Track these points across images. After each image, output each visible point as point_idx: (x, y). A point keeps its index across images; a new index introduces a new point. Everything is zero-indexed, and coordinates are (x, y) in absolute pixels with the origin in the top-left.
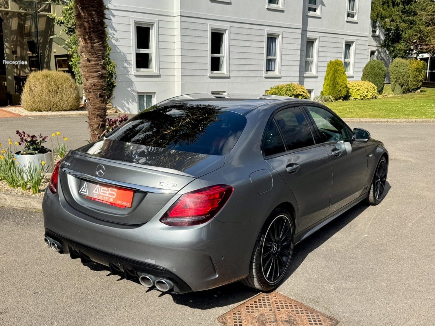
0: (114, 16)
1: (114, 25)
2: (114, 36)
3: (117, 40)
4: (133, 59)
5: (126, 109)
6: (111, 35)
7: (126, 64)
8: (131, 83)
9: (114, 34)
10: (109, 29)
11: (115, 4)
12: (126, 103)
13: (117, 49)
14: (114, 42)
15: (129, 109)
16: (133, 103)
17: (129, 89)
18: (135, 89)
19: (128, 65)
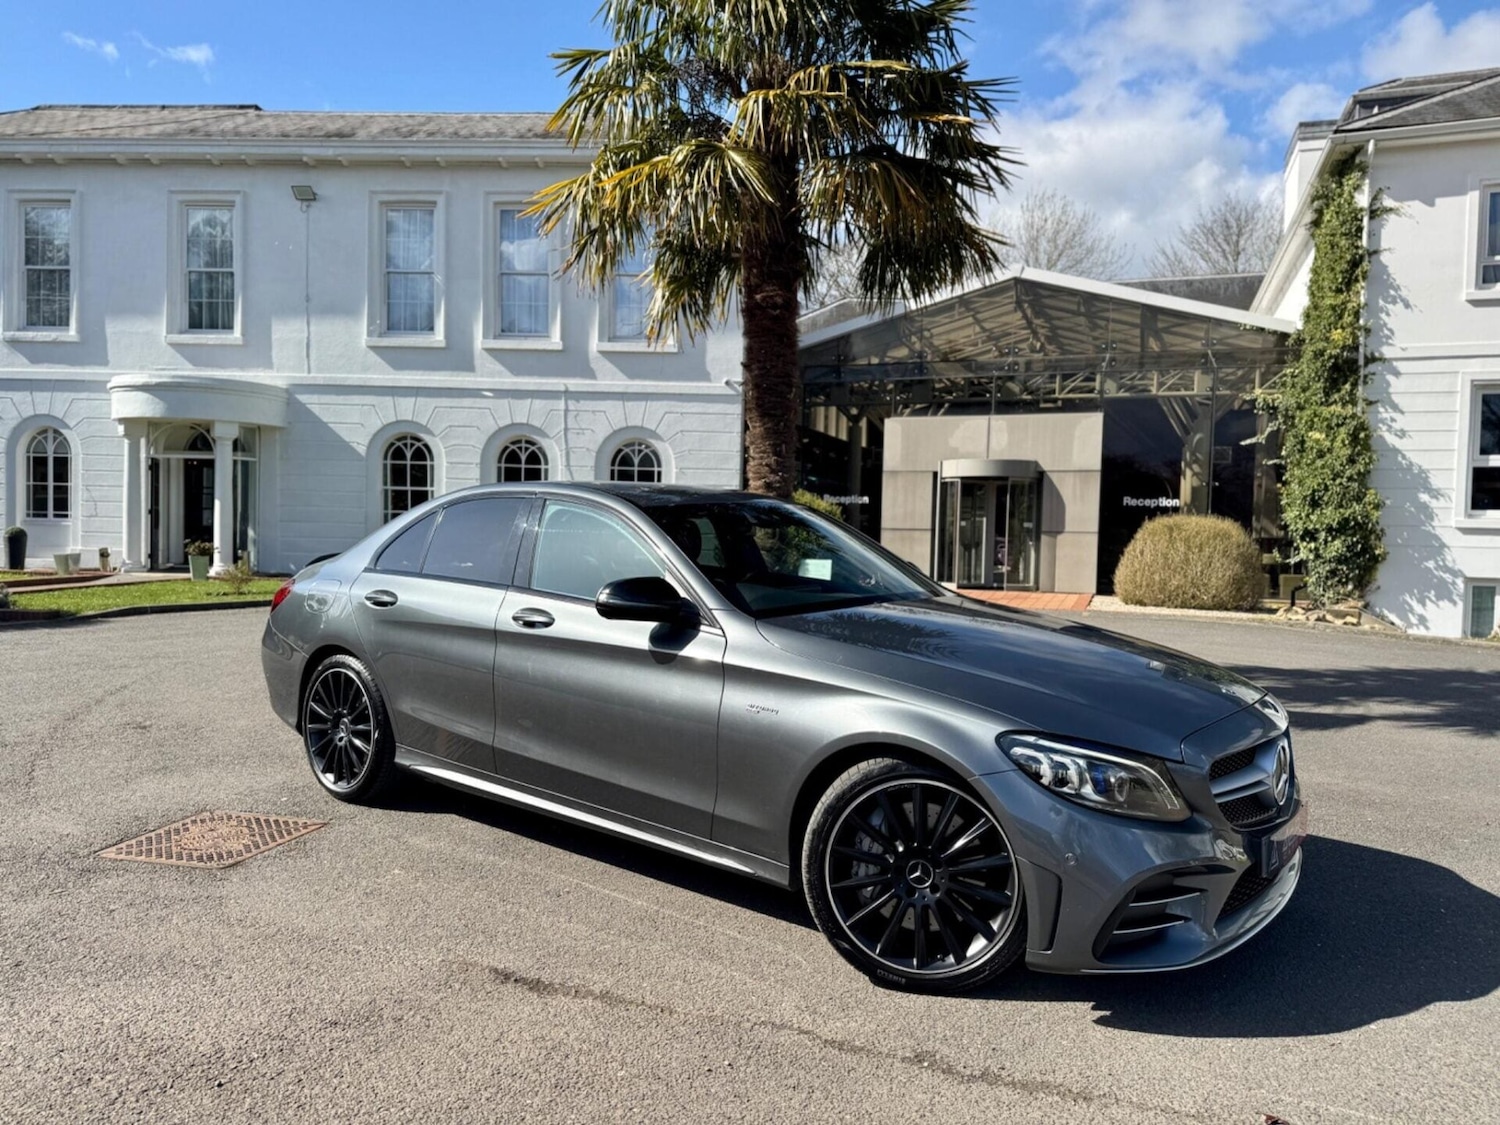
0: (1397, 374)
1: (1394, 397)
2: (1394, 424)
3: (1402, 434)
4: (1456, 484)
5: (1414, 620)
6: (1384, 424)
7: (1424, 497)
8: (1438, 548)
9: (1393, 420)
10: (1381, 410)
11: (1404, 345)
12: (1414, 604)
13: (1400, 459)
14: (1390, 439)
15: (1422, 620)
16: (1441, 603)
17: (1431, 564)
18: (1450, 565)
19: (1432, 497)
